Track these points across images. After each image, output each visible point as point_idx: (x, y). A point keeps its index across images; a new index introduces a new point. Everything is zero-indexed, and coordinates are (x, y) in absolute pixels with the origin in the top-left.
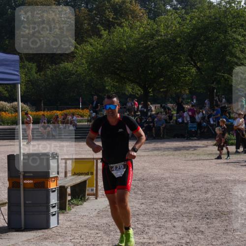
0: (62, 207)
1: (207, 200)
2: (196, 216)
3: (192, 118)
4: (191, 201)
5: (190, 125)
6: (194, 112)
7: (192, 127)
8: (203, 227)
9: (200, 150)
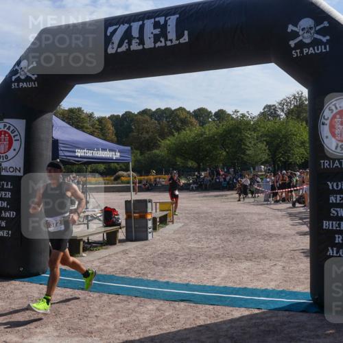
0: (155, 228)
1: (233, 224)
2: (227, 232)
3: (225, 179)
4: (224, 224)
5: (223, 183)
6: (226, 176)
7: (224, 184)
8: (231, 238)
9: (229, 196)
